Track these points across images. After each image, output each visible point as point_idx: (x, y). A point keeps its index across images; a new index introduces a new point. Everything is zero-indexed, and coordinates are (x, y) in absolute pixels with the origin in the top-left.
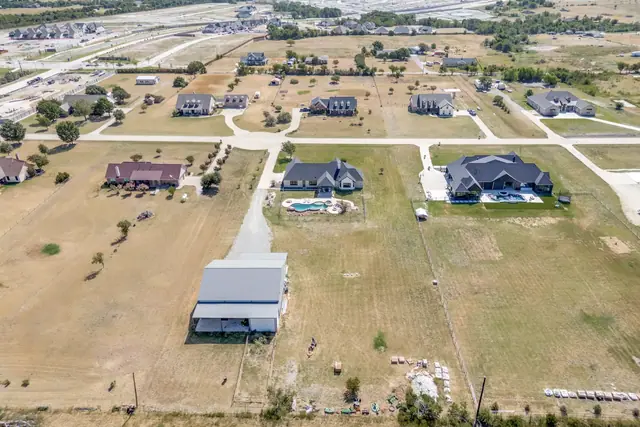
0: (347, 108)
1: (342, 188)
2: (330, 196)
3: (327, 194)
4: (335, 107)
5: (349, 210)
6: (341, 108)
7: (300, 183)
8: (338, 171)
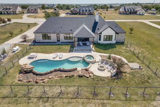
0: (89, 11)
1: (102, 41)
2: (90, 50)
3: (85, 47)
4: (83, 11)
5: (126, 69)
6: (86, 11)
7: (54, 37)
8: (96, 24)
